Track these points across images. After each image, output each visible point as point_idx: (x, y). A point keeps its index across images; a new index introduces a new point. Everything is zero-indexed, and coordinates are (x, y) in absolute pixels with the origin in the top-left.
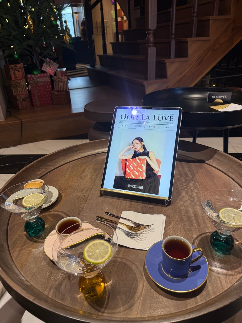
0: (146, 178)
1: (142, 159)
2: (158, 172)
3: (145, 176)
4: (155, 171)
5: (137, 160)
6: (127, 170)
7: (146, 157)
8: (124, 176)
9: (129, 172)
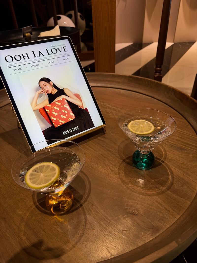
0: (75, 116)
1: (60, 100)
2: (83, 106)
3: (74, 115)
4: (79, 106)
5: (56, 103)
6: (52, 118)
7: (63, 97)
8: (53, 126)
9: (55, 119)
